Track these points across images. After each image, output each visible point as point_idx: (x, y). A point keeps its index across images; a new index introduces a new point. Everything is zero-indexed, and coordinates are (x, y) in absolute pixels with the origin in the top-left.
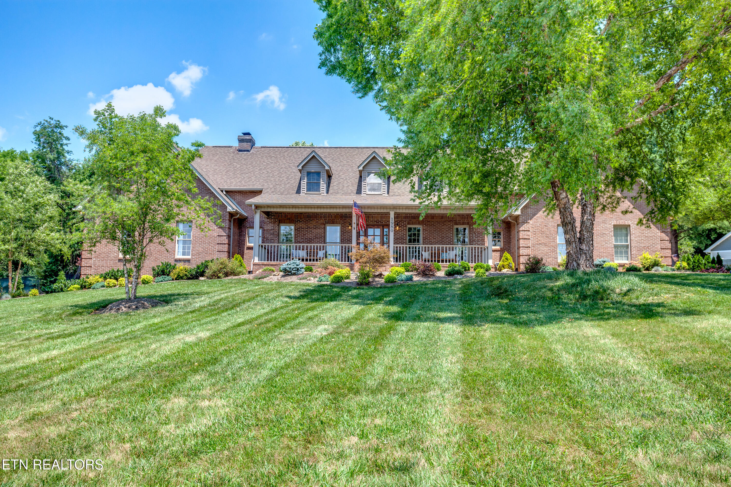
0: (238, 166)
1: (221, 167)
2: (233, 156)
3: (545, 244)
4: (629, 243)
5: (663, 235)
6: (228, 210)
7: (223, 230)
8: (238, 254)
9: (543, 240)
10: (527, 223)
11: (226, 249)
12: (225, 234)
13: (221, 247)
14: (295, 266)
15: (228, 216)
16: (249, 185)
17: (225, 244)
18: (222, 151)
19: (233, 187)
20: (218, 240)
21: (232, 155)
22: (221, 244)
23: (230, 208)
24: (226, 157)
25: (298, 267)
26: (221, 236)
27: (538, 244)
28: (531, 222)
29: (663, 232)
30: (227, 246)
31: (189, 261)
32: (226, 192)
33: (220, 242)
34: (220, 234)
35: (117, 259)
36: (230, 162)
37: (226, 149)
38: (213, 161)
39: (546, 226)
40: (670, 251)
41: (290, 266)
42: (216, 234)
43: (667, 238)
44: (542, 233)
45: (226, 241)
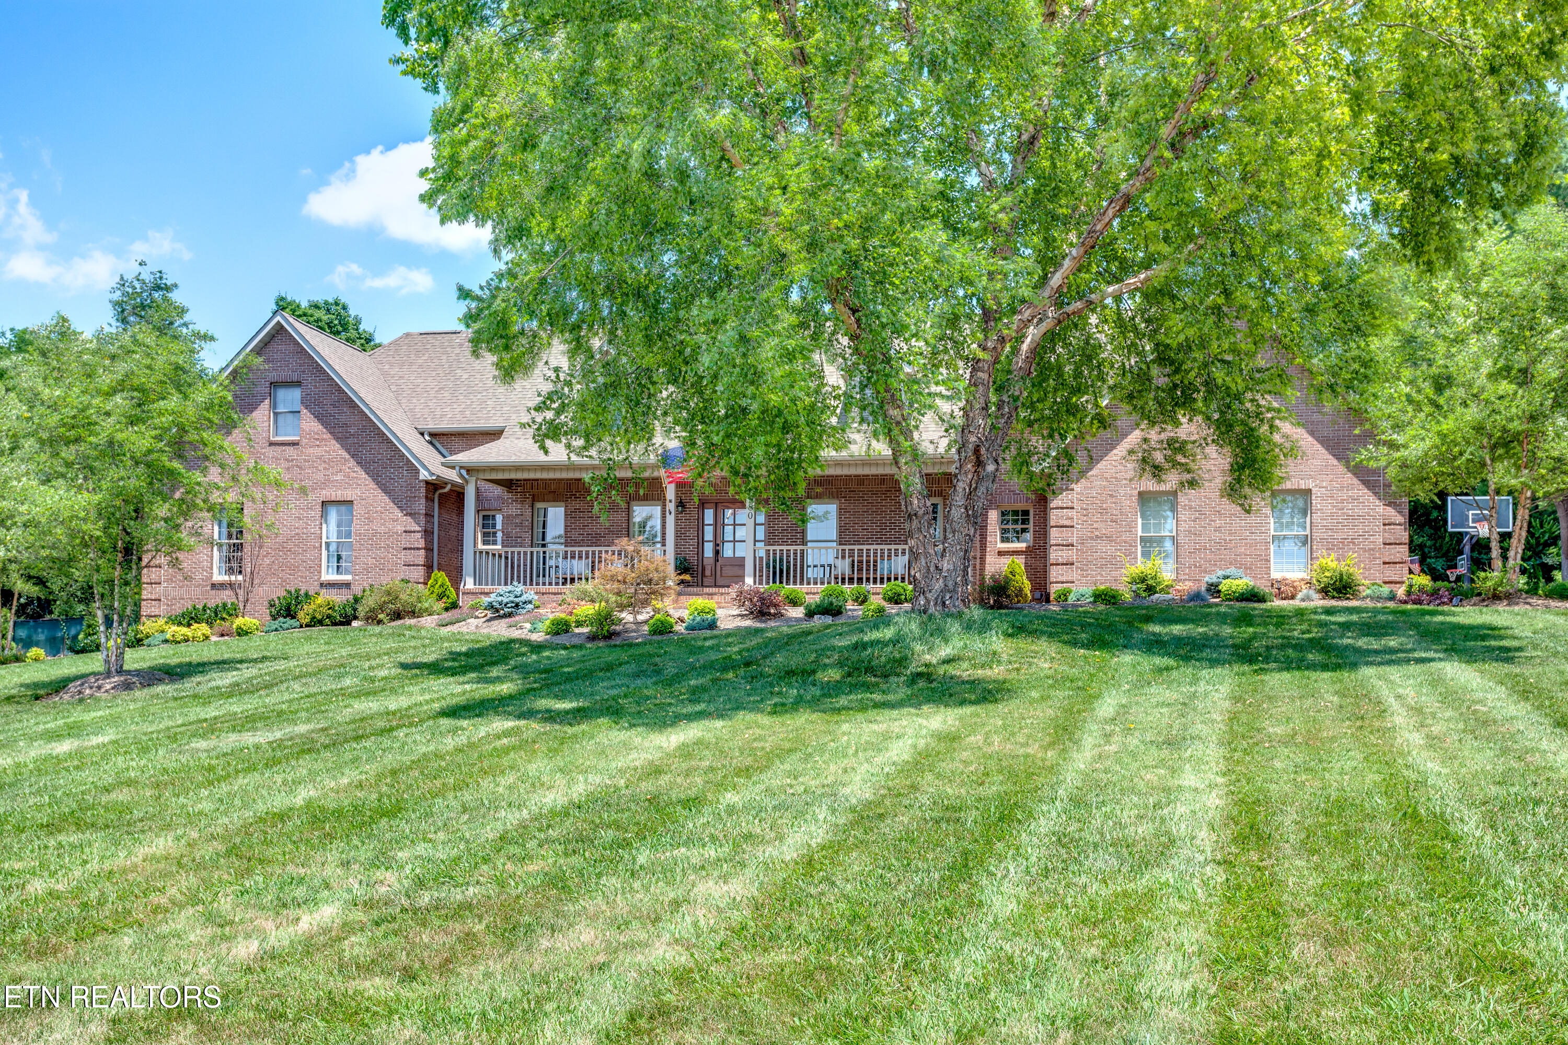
0: (466, 376)
1: (430, 379)
2: (457, 355)
3: (1109, 538)
4: (1308, 532)
5: (1391, 511)
6: (421, 477)
7: (414, 519)
8: (439, 570)
9: (1104, 529)
10: (1067, 489)
11: (421, 561)
12: (418, 528)
13: (410, 557)
14: (511, 599)
15: (423, 490)
16: (479, 419)
17: (418, 549)
18: (437, 343)
19: (444, 425)
20: (406, 541)
21: (457, 351)
22: (410, 549)
23: (426, 473)
24: (444, 357)
25: (517, 600)
26: (410, 532)
27: (1092, 538)
28: (1077, 487)
29: (1389, 504)
30: (422, 552)
31: (347, 585)
32: (431, 435)
33: (408, 546)
34: (408, 528)
35: (209, 583)
36: (450, 367)
37: (447, 337)
38: (414, 367)
39: (1111, 496)
40: (1405, 549)
41: (500, 599)
42: (400, 529)
43: (1400, 519)
44: (1103, 511)
45: (422, 544)
